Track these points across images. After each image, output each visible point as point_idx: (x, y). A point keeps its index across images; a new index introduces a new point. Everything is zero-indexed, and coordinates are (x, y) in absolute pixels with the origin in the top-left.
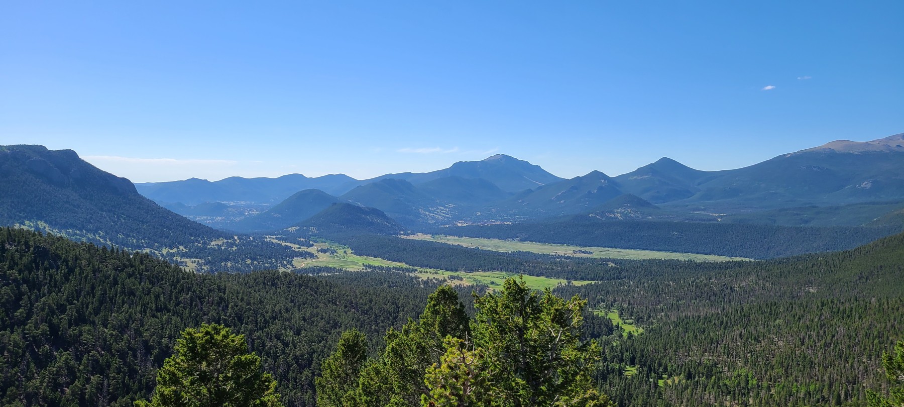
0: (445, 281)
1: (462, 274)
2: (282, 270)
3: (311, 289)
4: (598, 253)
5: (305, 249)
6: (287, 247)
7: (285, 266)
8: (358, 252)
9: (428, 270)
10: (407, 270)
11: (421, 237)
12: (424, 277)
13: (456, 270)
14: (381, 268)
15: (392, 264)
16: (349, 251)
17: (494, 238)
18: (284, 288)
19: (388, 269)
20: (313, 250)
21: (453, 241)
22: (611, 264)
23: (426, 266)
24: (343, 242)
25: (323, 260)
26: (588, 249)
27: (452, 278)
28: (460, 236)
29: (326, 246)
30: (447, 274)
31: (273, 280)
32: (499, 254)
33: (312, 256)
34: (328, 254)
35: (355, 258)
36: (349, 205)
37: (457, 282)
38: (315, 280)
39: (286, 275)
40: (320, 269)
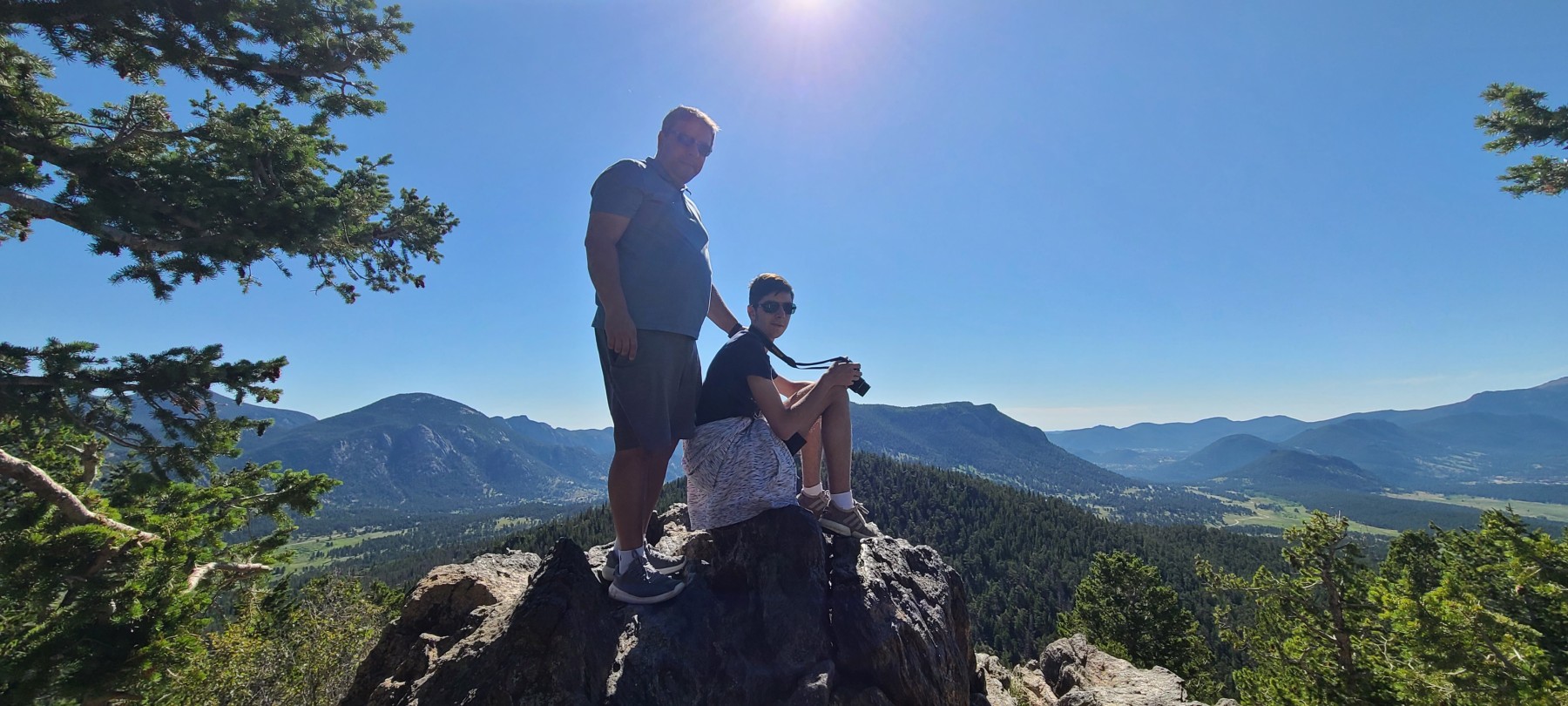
2: (1209, 526)
3: (1251, 551)
5: (1238, 503)
6: (1213, 500)
7: (1213, 522)
11: (1422, 496)
15: (1375, 531)
16: (1302, 509)
18: (1213, 546)
19: (1368, 536)
20: (1250, 505)
24: (1293, 498)
25: (1264, 518)
28: (1502, 498)
29: (1268, 501)
31: (1198, 537)
33: (1249, 512)
34: (1271, 511)
36: (1295, 453)
38: (1254, 541)
39: (1214, 531)
40: (1261, 529)
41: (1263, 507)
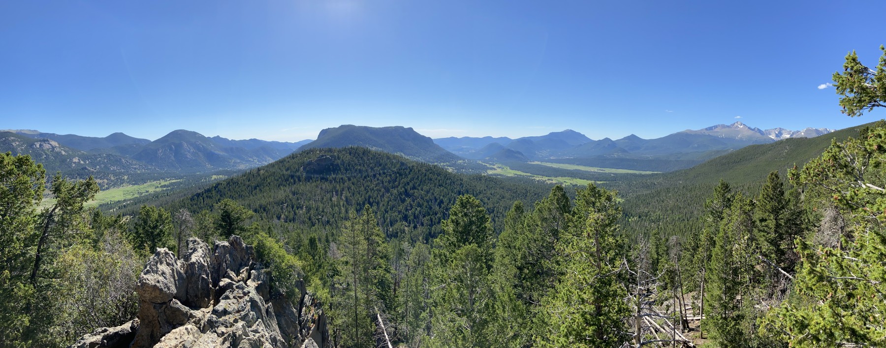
0: (546, 181)
1: (553, 178)
2: (483, 174)
3: (494, 182)
4: (607, 170)
5: (492, 166)
6: (485, 165)
7: (484, 173)
8: (512, 169)
9: (539, 176)
10: (531, 176)
11: (536, 163)
12: (537, 179)
13: (551, 177)
14: (521, 175)
15: (525, 174)
16: (508, 168)
17: (566, 163)
18: (484, 181)
19: (523, 176)
20: (495, 167)
21: (549, 165)
22: (612, 175)
23: (538, 175)
24: (506, 165)
25: (499, 171)
26: (603, 169)
27: (549, 180)
28: (552, 163)
29: (500, 166)
30: (547, 178)
31: (480, 178)
32: (568, 170)
33: (495, 169)
34: (500, 169)
35: (511, 171)
36: (509, 149)
37: (551, 182)
38: (496, 179)
39: (484, 176)
40: (498, 175)
41: (499, 168)
